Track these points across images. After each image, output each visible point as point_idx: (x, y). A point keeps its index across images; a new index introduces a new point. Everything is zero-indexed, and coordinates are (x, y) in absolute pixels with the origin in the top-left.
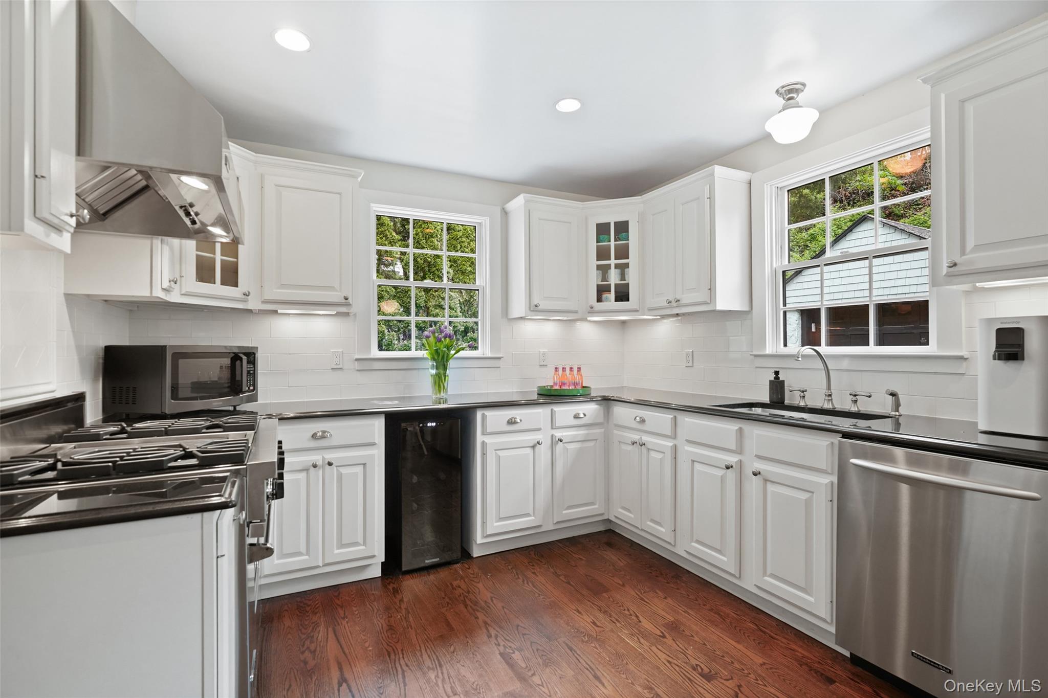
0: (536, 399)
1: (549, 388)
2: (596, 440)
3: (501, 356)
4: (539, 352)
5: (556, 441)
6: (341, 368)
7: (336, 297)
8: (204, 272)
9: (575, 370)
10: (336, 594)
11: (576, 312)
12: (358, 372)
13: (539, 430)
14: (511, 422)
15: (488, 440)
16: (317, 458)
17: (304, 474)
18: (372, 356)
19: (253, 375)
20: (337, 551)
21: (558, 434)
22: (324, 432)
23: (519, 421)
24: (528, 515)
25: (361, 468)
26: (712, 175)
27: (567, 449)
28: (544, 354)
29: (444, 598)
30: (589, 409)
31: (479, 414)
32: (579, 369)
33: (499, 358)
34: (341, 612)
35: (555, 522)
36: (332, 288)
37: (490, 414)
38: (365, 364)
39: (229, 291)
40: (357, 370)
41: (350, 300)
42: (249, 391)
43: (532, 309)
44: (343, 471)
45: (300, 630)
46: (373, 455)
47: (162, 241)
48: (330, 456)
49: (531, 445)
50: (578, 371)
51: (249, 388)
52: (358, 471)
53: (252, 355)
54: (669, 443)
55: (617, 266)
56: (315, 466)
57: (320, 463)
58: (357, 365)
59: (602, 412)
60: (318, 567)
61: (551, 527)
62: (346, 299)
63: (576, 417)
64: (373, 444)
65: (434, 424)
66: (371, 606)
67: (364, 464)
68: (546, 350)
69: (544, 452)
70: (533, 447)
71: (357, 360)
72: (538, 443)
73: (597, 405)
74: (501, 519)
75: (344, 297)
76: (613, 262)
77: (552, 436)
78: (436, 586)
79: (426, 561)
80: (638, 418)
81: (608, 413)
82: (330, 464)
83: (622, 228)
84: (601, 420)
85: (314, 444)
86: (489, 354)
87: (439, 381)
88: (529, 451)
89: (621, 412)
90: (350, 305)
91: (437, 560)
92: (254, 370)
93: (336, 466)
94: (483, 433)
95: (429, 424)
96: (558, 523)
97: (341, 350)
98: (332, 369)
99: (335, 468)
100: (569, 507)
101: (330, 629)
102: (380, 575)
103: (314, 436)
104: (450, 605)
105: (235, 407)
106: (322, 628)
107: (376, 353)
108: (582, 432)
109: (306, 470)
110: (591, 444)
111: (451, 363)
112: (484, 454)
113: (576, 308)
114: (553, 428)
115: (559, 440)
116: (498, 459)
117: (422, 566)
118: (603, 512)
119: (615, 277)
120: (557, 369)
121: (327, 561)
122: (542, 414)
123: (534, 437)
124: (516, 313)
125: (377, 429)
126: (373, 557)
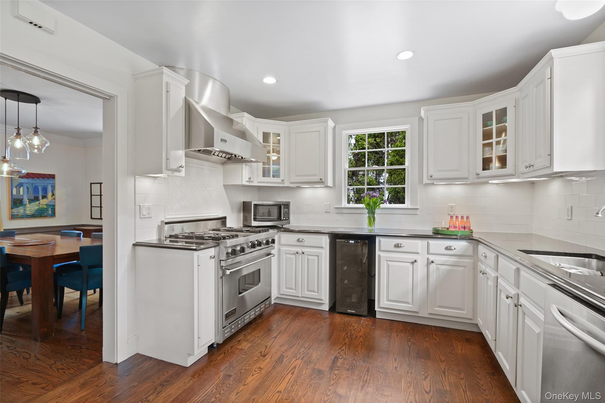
0: (432, 235)
1: (440, 228)
2: (466, 266)
3: (418, 207)
4: (448, 205)
5: (430, 262)
6: (329, 212)
7: (317, 179)
8: (266, 173)
9: (465, 218)
10: (305, 311)
11: (467, 178)
12: (336, 214)
13: (418, 253)
14: (397, 246)
15: (382, 254)
16: (299, 250)
17: (294, 256)
18: (343, 206)
19: (288, 214)
20: (307, 292)
21: (432, 258)
22: (303, 239)
23: (402, 246)
24: (408, 303)
25: (316, 258)
26: (552, 59)
27: (439, 268)
28: (452, 207)
29: (341, 328)
30: (460, 245)
32: (467, 217)
33: (417, 209)
34: (300, 317)
35: (429, 313)
36: (316, 175)
37: (383, 240)
38: (340, 210)
39: (276, 180)
40: (336, 213)
41: (323, 180)
42: (286, 220)
43: (428, 179)
44: (310, 257)
45: (282, 317)
46: (322, 253)
47: (246, 164)
48: (305, 250)
49: (411, 262)
50: (466, 219)
51: (286, 219)
52: (315, 258)
53: (287, 205)
54: (493, 274)
56: (297, 253)
57: (300, 252)
58: (336, 211)
59: (471, 249)
60: (299, 297)
61: (426, 316)
62: (321, 179)
63: (448, 248)
64: (324, 248)
65: (353, 242)
66: (312, 319)
67: (318, 256)
68: (454, 204)
69: (421, 268)
70: (413, 263)
71: (336, 208)
72: (415, 261)
73: (468, 243)
74: (389, 300)
75: (320, 179)
76: (494, 140)
77: (428, 259)
78: (345, 322)
79: (348, 311)
80: (484, 254)
81: (476, 250)
82: (303, 253)
83: (502, 114)
84: (470, 252)
85: (298, 244)
86: (410, 207)
88: (410, 265)
89: (481, 249)
90: (324, 182)
91: (354, 312)
92: (288, 211)
93: (307, 255)
94: (380, 250)
95: (351, 242)
96: (430, 314)
97: (329, 203)
98: (325, 212)
99: (306, 256)
100: (440, 307)
101: (290, 321)
102: (328, 310)
103: (298, 240)
104: (340, 331)
105: (282, 226)
106: (288, 320)
108: (453, 259)
109: (295, 254)
110: (461, 269)
112: (379, 262)
113: (466, 176)
114: (428, 254)
115: (432, 262)
116: (388, 266)
117: (346, 312)
118: (471, 317)
119: (495, 152)
120: (452, 217)
121: (303, 296)
122: (420, 244)
123: (413, 257)
124: (425, 181)
125: (325, 241)
126: (322, 300)
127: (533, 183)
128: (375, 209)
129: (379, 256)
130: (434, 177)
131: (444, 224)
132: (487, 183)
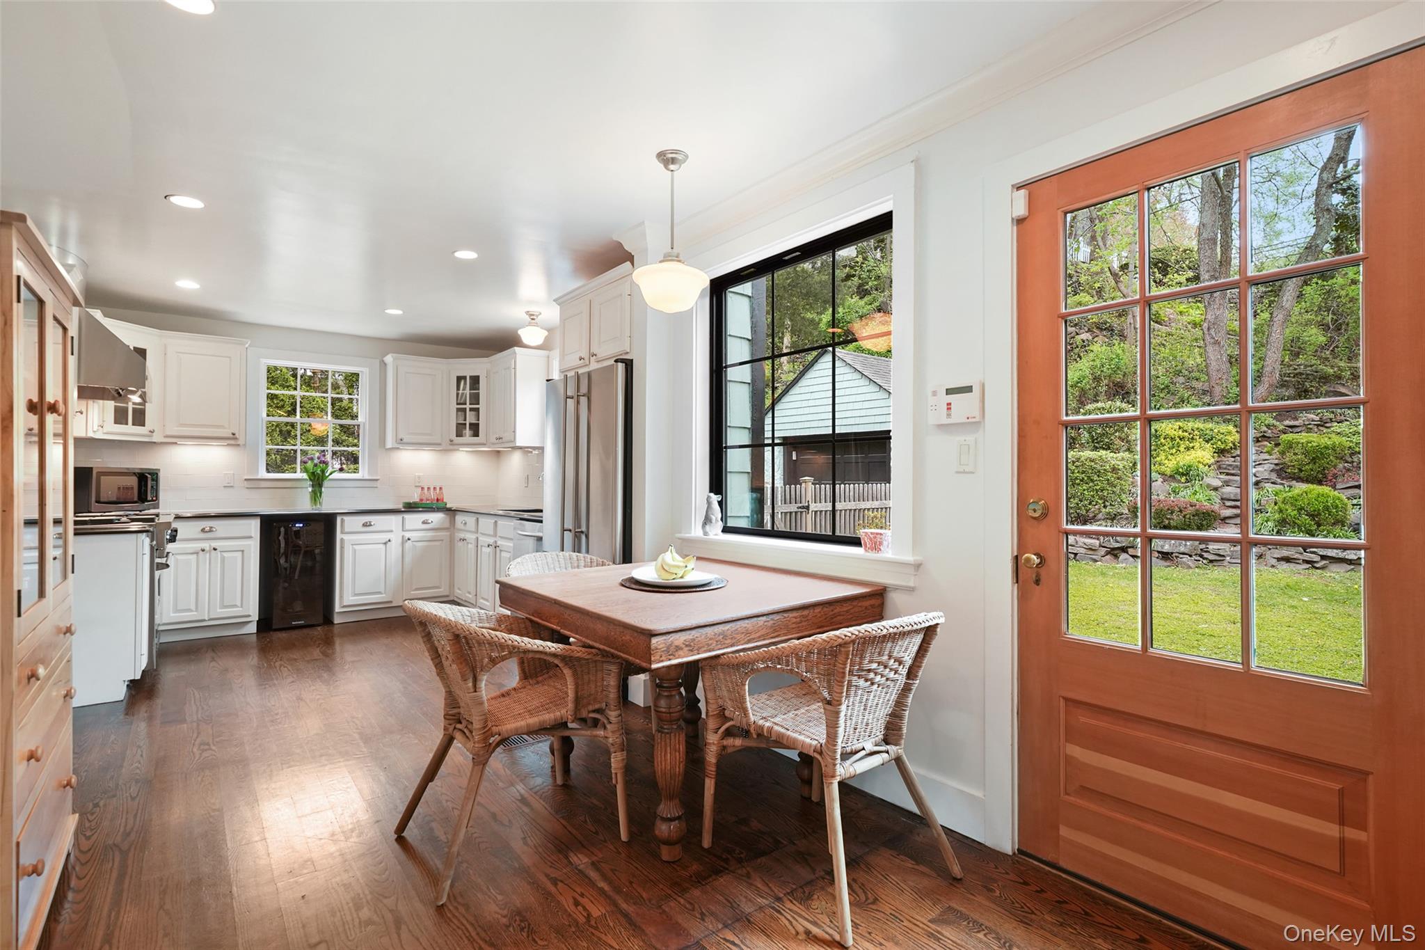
1: (411, 501)
2: (441, 540)
3: (378, 478)
4: (416, 475)
5: (405, 540)
6: (232, 486)
7: (225, 432)
8: (120, 417)
9: (438, 489)
11: (440, 444)
12: (248, 488)
13: (392, 531)
14: (365, 525)
15: (346, 537)
16: (206, 545)
17: (195, 556)
18: (259, 477)
19: (156, 489)
20: (219, 610)
21: (407, 535)
22: (211, 527)
23: (373, 524)
24: (380, 593)
25: (240, 554)
26: (515, 353)
27: (415, 545)
28: (419, 477)
30: (436, 518)
31: (339, 519)
32: (441, 488)
33: (376, 480)
36: (221, 426)
37: (346, 518)
38: (253, 483)
39: (138, 429)
41: (237, 435)
42: (153, 500)
43: (397, 442)
44: (225, 554)
46: (250, 545)
48: (215, 544)
50: (440, 490)
51: (152, 498)
52: (237, 555)
53: (155, 475)
54: (473, 536)
55: (471, 410)
56: (203, 550)
57: (207, 549)
58: (246, 484)
59: (448, 520)
60: (204, 620)
61: (401, 603)
62: (234, 434)
63: (424, 522)
64: (251, 537)
65: (301, 525)
67: (243, 551)
68: (422, 474)
69: (395, 547)
70: (385, 543)
71: (246, 480)
72: (389, 541)
73: (443, 514)
74: (356, 595)
75: (231, 433)
76: (468, 406)
77: (403, 536)
79: (294, 623)
80: (464, 522)
81: (453, 521)
82: (215, 549)
83: (475, 381)
84: (447, 525)
85: (202, 535)
86: (367, 477)
87: (316, 495)
88: (383, 547)
89: (460, 518)
90: (238, 438)
91: (303, 622)
92: (157, 486)
94: (343, 533)
95: (297, 525)
97: (232, 473)
98: (224, 486)
99: (219, 552)
100: (417, 589)
102: (255, 632)
103: (203, 530)
107: (263, 474)
108: (430, 534)
109: (197, 553)
110: (438, 543)
111: (326, 483)
112: (342, 548)
113: (439, 441)
114: (403, 531)
115: (409, 539)
116: (355, 551)
117: (290, 626)
118: (448, 594)
119: (470, 418)
120: (422, 488)
121: (212, 617)
122: (394, 520)
123: (386, 537)
124: (389, 444)
125: (254, 527)
126: (249, 616)
127: (498, 452)
128: (323, 481)
129: (342, 540)
130: (405, 441)
131: (415, 498)
132: (458, 450)
